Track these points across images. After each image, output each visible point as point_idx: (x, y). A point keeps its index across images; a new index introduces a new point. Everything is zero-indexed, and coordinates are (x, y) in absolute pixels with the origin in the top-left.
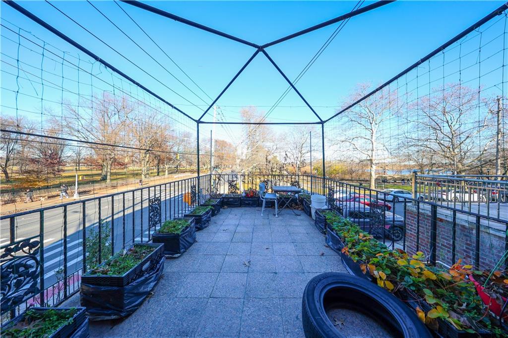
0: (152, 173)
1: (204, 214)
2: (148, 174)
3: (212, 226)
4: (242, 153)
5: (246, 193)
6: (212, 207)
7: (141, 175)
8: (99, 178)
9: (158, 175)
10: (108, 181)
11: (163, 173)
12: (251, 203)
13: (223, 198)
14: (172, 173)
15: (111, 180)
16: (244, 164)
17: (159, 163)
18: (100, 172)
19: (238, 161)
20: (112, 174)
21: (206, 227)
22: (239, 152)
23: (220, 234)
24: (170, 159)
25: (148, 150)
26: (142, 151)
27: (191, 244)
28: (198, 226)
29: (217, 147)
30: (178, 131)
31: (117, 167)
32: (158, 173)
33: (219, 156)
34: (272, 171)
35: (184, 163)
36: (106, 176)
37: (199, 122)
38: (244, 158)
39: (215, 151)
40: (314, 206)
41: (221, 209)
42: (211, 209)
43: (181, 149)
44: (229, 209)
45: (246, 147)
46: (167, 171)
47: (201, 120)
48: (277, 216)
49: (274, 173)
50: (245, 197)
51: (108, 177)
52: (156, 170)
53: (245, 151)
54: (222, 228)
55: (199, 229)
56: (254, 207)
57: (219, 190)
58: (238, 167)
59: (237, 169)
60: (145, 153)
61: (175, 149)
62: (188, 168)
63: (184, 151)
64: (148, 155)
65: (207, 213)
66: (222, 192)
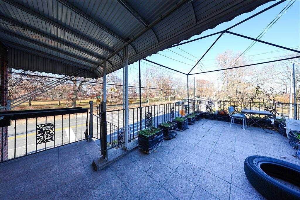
0: (163, 100)
1: (192, 118)
2: (162, 100)
3: (196, 125)
4: (218, 87)
5: (218, 112)
6: (196, 116)
7: (159, 100)
8: (146, 101)
9: (166, 101)
10: (149, 102)
11: (168, 100)
12: (222, 119)
13: (202, 113)
14: (172, 100)
15: (150, 102)
16: (220, 94)
17: (166, 95)
18: (146, 99)
19: (214, 93)
20: (150, 100)
21: (193, 124)
22: (216, 86)
23: (200, 129)
24: (171, 93)
25: (162, 89)
26: (160, 90)
27: (186, 129)
28: (189, 123)
29: (198, 84)
30: (175, 78)
31: (151, 97)
32: (166, 100)
33: (199, 90)
34: (243, 99)
35: (178, 95)
36: (148, 100)
37: (188, 75)
38: (220, 90)
39: (197, 87)
40: (289, 128)
41: (201, 119)
42: (195, 117)
43: (176, 88)
44: (206, 120)
45: (222, 82)
46: (170, 99)
47: (189, 74)
48: (244, 129)
49: (244, 101)
50: (217, 114)
51: (149, 101)
52: (165, 99)
53: (221, 85)
54: (202, 127)
55: (190, 124)
56: (225, 121)
57: (200, 109)
58: (215, 97)
59: (214, 98)
60: (161, 91)
61: (173, 88)
62: (180, 97)
63: (178, 88)
64: (162, 91)
65: (193, 118)
66: (202, 110)
